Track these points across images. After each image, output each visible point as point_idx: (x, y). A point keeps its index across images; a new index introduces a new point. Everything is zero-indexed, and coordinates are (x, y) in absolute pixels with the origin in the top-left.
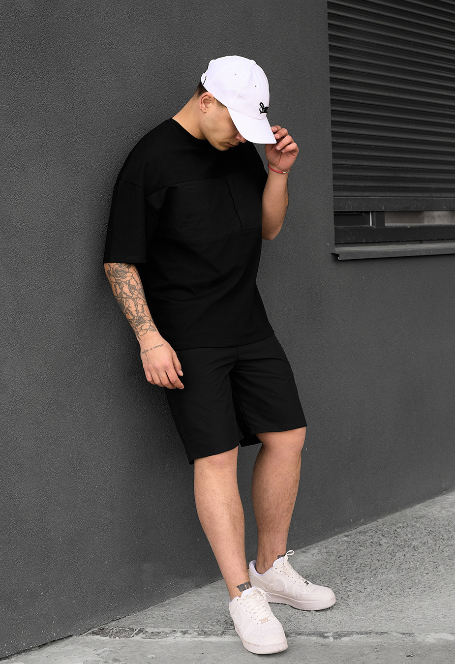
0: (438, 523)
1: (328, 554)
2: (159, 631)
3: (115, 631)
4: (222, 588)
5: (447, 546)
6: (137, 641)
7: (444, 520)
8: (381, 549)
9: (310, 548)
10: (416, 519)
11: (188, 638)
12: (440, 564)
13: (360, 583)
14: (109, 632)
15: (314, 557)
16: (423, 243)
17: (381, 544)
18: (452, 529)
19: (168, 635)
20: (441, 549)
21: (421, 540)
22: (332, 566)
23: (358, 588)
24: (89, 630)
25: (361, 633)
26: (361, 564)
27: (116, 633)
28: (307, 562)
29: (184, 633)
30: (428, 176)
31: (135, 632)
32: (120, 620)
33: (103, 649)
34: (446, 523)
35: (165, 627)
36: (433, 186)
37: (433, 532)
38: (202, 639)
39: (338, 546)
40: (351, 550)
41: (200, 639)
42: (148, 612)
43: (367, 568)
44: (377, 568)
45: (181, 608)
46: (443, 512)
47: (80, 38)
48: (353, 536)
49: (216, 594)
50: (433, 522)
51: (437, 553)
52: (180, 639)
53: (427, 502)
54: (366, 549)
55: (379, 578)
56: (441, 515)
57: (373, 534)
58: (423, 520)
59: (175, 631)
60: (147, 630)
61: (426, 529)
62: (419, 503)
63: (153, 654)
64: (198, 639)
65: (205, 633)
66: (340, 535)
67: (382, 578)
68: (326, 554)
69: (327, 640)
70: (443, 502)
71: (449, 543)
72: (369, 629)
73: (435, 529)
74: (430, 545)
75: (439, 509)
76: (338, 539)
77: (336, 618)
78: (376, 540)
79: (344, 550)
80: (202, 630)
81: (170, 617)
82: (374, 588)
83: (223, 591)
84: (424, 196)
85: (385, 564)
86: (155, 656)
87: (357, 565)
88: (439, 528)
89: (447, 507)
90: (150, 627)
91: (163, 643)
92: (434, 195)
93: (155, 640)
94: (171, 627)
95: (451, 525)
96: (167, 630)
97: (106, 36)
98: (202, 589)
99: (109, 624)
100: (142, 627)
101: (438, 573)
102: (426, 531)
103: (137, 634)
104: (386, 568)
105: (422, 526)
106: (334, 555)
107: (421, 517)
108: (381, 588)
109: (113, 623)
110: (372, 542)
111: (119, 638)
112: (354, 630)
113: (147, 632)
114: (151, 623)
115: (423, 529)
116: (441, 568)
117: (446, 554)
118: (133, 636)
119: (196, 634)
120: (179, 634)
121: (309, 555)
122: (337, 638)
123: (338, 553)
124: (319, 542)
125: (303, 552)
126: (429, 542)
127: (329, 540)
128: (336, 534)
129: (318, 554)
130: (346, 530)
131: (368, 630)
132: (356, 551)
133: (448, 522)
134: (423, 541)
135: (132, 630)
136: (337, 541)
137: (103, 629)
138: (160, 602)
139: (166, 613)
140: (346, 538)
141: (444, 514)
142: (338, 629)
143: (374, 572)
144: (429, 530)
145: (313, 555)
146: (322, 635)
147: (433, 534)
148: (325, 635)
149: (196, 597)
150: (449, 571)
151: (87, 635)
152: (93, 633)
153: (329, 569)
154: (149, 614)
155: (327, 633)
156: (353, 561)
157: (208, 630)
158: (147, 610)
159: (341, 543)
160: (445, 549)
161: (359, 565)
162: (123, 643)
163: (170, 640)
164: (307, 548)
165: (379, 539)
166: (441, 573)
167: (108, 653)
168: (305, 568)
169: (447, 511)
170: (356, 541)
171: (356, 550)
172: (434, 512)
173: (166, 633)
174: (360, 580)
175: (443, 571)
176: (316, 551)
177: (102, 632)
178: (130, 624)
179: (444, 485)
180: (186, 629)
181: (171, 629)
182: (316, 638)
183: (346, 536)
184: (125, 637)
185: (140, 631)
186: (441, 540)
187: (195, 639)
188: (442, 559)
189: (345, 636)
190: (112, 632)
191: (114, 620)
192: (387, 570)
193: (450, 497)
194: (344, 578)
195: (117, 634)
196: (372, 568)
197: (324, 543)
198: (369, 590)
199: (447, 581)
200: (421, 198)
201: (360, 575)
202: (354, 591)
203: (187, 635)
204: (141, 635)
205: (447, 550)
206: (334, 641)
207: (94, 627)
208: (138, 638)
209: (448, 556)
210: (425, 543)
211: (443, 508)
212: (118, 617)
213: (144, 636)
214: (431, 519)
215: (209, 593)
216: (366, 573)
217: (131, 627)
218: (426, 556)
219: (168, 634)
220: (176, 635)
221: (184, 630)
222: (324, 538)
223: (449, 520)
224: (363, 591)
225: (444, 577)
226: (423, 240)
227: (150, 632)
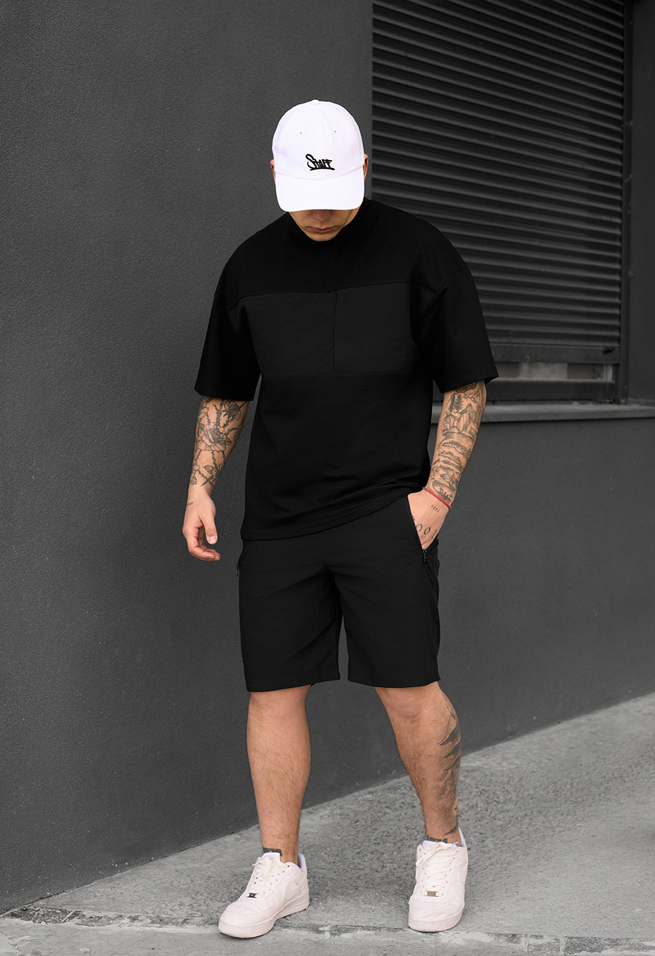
0: (494, 779)
1: (342, 817)
2: (100, 915)
3: (42, 913)
4: (194, 859)
5: (502, 811)
6: (69, 927)
7: (503, 776)
8: (413, 813)
9: (319, 808)
10: (466, 773)
11: (137, 927)
12: (488, 835)
13: (378, 858)
14: (34, 914)
15: (323, 820)
16: (498, 404)
17: (415, 805)
18: (512, 788)
19: (111, 922)
20: (493, 815)
21: (468, 802)
22: (344, 834)
23: (374, 866)
24: (8, 910)
25: (368, 928)
26: (384, 832)
27: (43, 915)
28: (312, 827)
29: (134, 919)
30: (507, 315)
31: (68, 916)
32: (51, 898)
33: (22, 938)
34: (506, 779)
35: (109, 910)
36: (513, 328)
37: (486, 791)
38: (156, 928)
39: (356, 806)
40: (373, 813)
41: (152, 928)
42: (90, 889)
43: (390, 839)
44: (404, 838)
45: (134, 884)
46: (504, 764)
47: (22, 117)
48: (380, 794)
49: (184, 867)
50: (488, 777)
51: (486, 821)
52: (126, 928)
53: (485, 749)
54: (393, 812)
55: (404, 853)
56: (500, 769)
57: (407, 791)
58: (475, 775)
59: (121, 916)
60: (84, 913)
61: (477, 788)
62: (474, 751)
63: (87, 947)
64: (150, 929)
65: (161, 920)
66: (362, 792)
67: (408, 853)
68: (339, 817)
69: (321, 936)
70: (507, 751)
71: (505, 807)
72: (380, 923)
73: (489, 788)
74: (479, 809)
75: (499, 761)
76: (359, 796)
77: (338, 907)
78: (408, 800)
79: (365, 812)
80: (158, 916)
81: (118, 897)
82: (396, 866)
83: (194, 863)
84: (501, 341)
85: (416, 834)
86: (89, 950)
87: (378, 834)
88: (495, 786)
89: (509, 759)
90: (90, 909)
91: (102, 933)
92: (514, 340)
93: (92, 928)
94: (117, 911)
95: (512, 783)
96: (111, 914)
97: (59, 116)
98: (166, 859)
99: (36, 904)
100: (79, 908)
101: (484, 849)
102: (477, 790)
103: (70, 918)
104: (416, 840)
105: (473, 783)
106: (349, 818)
107: (474, 770)
108: (404, 866)
109: (41, 902)
110: (403, 803)
111: (46, 923)
112: (360, 924)
113: (84, 916)
114: (91, 904)
115: (474, 787)
116: (488, 842)
117: (499, 823)
118: (65, 921)
119: (149, 921)
120: (126, 920)
121: (316, 817)
122: (335, 934)
123: (355, 816)
124: (332, 799)
125: (310, 813)
126: (479, 805)
127: (348, 797)
128: (357, 789)
129: (329, 816)
130: (371, 785)
131: (378, 924)
132: (379, 814)
133: (508, 779)
134: (471, 804)
135: (65, 912)
136: (357, 799)
137: (27, 909)
138: (108, 876)
139: (113, 891)
140: (369, 796)
141: (504, 767)
142: (338, 921)
143: (400, 844)
144: (482, 788)
145: (322, 817)
146: (316, 929)
147: (486, 795)
148: (320, 929)
149: (157, 871)
150: (499, 846)
151: (3, 917)
152: (13, 915)
153: (340, 838)
154: (90, 892)
155: (322, 926)
156: (373, 827)
157: (165, 916)
158: (88, 886)
159: (361, 803)
160: (498, 816)
161: (381, 834)
162: (50, 930)
163: (113, 928)
164: (315, 808)
165: (413, 798)
166: (487, 849)
167: (27, 943)
168: (309, 835)
169: (509, 764)
170: (382, 801)
171: (380, 812)
172: (493, 764)
173: (109, 919)
174: (378, 855)
175: (491, 846)
176: (327, 812)
177: (24, 914)
178: (63, 905)
179: (509, 727)
180: (137, 915)
181: (117, 913)
182: (307, 933)
183: (370, 793)
184: (55, 922)
185: (76, 914)
186: (495, 803)
187: (146, 928)
188: (492, 829)
189: (347, 931)
190: (38, 914)
191: (42, 898)
192: (417, 842)
193: (516, 744)
194: (358, 850)
195: (45, 917)
196: (398, 839)
197: (339, 802)
198: (388, 869)
199: (493, 860)
200: (495, 344)
201: (380, 848)
202: (367, 870)
203: (136, 923)
204: (76, 920)
205: (501, 817)
206: (330, 939)
207: (14, 907)
208: (71, 924)
209: (501, 826)
210: (472, 806)
211: (504, 759)
212: (48, 894)
213: (79, 921)
214: (488, 773)
215: (175, 865)
216: (389, 845)
217: (64, 908)
218: (472, 825)
219: (112, 920)
220: (122, 922)
221: (133, 915)
222: (340, 795)
223: (511, 775)
224: (380, 869)
225: (491, 854)
226: (496, 401)
227: (88, 916)
